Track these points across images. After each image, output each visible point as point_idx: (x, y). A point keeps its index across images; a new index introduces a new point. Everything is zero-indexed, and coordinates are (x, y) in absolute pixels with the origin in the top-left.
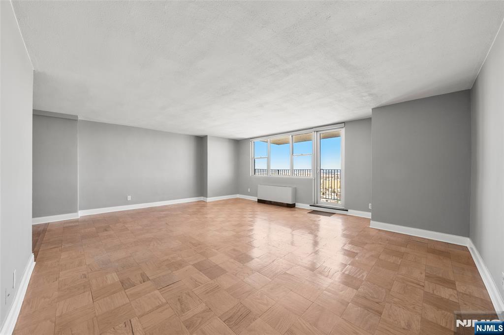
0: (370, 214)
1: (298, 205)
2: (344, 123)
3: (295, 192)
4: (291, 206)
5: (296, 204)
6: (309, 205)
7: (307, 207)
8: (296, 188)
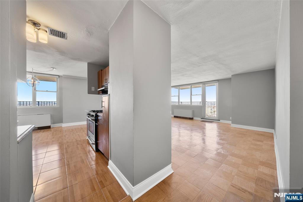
0: (231, 122)
1: (195, 118)
2: (218, 80)
3: (193, 112)
4: (191, 119)
5: (194, 118)
6: (200, 118)
7: (200, 119)
8: (193, 111)
